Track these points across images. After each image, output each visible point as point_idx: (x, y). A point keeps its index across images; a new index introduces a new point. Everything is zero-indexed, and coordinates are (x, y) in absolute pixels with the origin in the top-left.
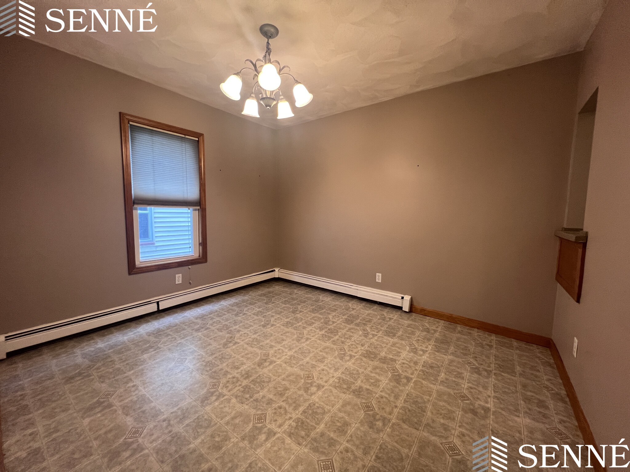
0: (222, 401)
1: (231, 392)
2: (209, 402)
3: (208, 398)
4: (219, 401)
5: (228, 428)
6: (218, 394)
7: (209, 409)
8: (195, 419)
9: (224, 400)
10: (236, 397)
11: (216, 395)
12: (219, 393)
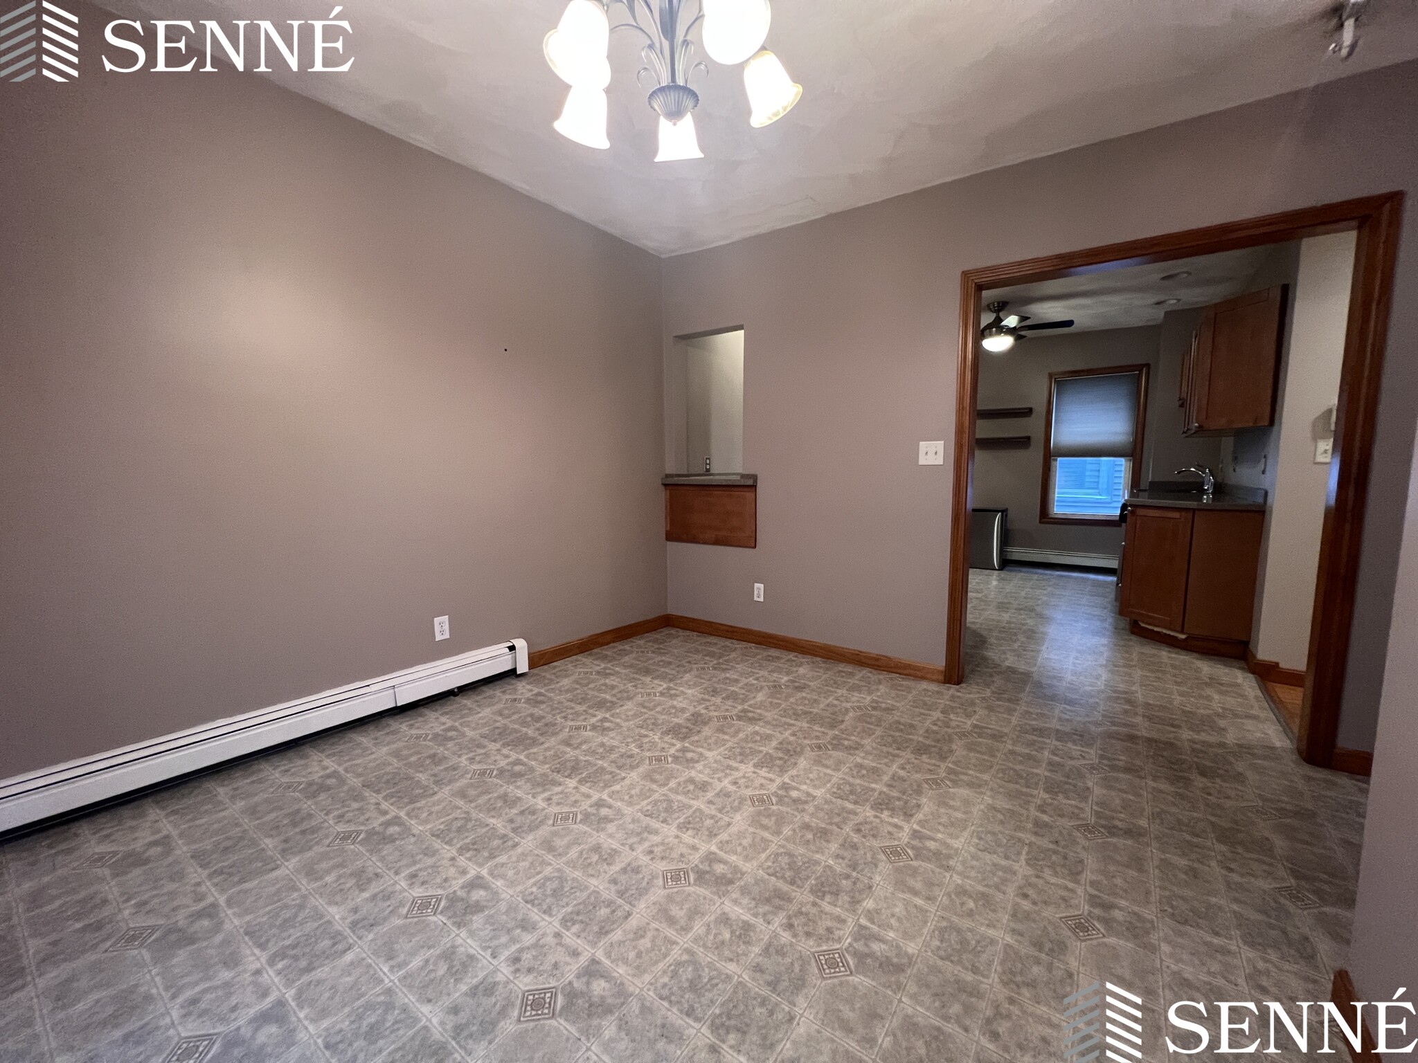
0: (879, 926)
1: (843, 916)
2: (891, 954)
3: (884, 959)
4: (883, 933)
5: (939, 893)
6: (862, 942)
7: (912, 945)
8: (952, 962)
9: (873, 923)
10: (855, 902)
11: (866, 945)
12: (856, 940)
